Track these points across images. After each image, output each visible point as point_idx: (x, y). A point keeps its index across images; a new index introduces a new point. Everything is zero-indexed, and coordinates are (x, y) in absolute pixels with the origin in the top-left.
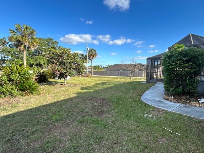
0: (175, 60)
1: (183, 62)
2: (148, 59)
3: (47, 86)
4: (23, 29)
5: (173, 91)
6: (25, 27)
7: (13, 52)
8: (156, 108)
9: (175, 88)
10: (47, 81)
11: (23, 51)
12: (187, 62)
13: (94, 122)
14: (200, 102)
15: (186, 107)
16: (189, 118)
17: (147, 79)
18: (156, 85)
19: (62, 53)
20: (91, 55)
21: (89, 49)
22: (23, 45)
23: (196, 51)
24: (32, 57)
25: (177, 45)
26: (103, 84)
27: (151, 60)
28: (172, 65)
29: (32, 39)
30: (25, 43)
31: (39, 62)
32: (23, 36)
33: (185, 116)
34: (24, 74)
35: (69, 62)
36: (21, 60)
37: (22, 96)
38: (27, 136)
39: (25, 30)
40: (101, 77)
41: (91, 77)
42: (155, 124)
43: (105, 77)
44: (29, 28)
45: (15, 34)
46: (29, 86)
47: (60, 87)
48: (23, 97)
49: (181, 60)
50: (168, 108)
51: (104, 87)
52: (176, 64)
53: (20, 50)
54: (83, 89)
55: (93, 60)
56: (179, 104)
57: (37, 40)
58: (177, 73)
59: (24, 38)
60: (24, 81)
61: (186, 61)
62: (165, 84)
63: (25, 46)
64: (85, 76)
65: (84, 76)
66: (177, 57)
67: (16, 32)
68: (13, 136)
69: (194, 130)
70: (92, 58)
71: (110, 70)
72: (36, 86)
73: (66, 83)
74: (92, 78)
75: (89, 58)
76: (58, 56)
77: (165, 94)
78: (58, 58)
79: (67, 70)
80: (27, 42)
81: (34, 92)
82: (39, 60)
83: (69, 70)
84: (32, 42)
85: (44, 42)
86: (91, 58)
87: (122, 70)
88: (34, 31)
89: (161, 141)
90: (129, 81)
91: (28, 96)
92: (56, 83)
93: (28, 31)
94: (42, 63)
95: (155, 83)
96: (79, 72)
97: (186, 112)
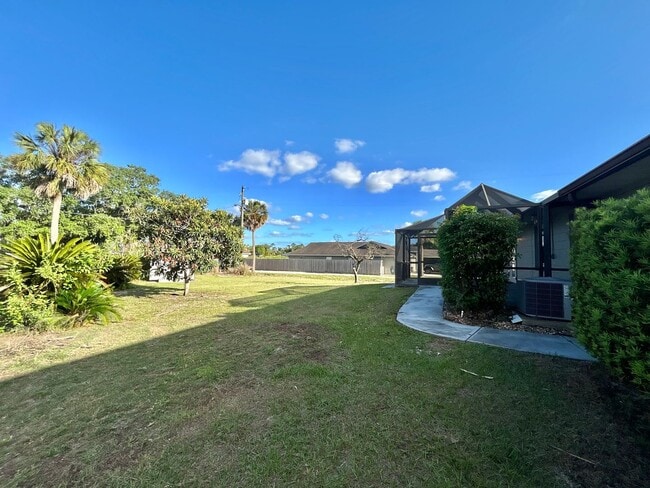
0: (464, 237)
1: (479, 241)
2: (397, 231)
3: (132, 299)
4: (61, 139)
5: (461, 301)
6: (67, 133)
7: (12, 198)
8: (436, 337)
9: (466, 295)
10: (127, 284)
11: (53, 198)
12: (485, 240)
13: (313, 373)
14: (513, 321)
15: (491, 332)
16: (501, 350)
17: (397, 280)
18: (418, 292)
19: (187, 210)
20: (253, 217)
21: (247, 203)
22: (56, 181)
23: (499, 220)
24: (73, 215)
25: (464, 206)
26: (284, 291)
27: (404, 235)
28: (458, 246)
29: (89, 166)
30: (64, 177)
31: (99, 232)
32: (58, 156)
33: (493, 348)
34: (76, 264)
35: (202, 234)
36: (34, 224)
37: (66, 326)
38: (153, 418)
39: (66, 141)
40: (279, 275)
41: (250, 275)
42: (444, 366)
43: (289, 276)
44: (81, 135)
45: (32, 150)
46: (89, 298)
47: (174, 302)
48: (70, 331)
49: (474, 236)
50: (458, 335)
51: (288, 298)
52: (466, 244)
53: (43, 193)
54: (234, 303)
55: (257, 230)
56: (477, 328)
57: (101, 170)
58: (468, 264)
59: (62, 161)
60: (74, 285)
61: (483, 237)
62: (445, 286)
63: (62, 184)
64: (234, 273)
65: (230, 273)
66: (467, 230)
67: (37, 143)
68: (106, 421)
69: (514, 370)
70: (255, 225)
71: (301, 257)
72: (108, 299)
73: (187, 291)
74: (253, 278)
75: (248, 226)
76: (174, 216)
77: (444, 310)
78: (173, 223)
79: (196, 256)
80: (70, 175)
81: (101, 317)
82: (98, 227)
83: (201, 255)
84: (85, 175)
85: (118, 177)
86: (252, 226)
87: (330, 258)
88: (94, 145)
89: (462, 393)
90: (351, 283)
91: (83, 329)
92: (155, 291)
93: (75, 145)
94: (108, 234)
95: (415, 287)
96: (227, 262)
97: (494, 341)
